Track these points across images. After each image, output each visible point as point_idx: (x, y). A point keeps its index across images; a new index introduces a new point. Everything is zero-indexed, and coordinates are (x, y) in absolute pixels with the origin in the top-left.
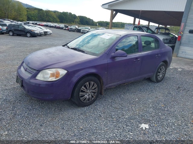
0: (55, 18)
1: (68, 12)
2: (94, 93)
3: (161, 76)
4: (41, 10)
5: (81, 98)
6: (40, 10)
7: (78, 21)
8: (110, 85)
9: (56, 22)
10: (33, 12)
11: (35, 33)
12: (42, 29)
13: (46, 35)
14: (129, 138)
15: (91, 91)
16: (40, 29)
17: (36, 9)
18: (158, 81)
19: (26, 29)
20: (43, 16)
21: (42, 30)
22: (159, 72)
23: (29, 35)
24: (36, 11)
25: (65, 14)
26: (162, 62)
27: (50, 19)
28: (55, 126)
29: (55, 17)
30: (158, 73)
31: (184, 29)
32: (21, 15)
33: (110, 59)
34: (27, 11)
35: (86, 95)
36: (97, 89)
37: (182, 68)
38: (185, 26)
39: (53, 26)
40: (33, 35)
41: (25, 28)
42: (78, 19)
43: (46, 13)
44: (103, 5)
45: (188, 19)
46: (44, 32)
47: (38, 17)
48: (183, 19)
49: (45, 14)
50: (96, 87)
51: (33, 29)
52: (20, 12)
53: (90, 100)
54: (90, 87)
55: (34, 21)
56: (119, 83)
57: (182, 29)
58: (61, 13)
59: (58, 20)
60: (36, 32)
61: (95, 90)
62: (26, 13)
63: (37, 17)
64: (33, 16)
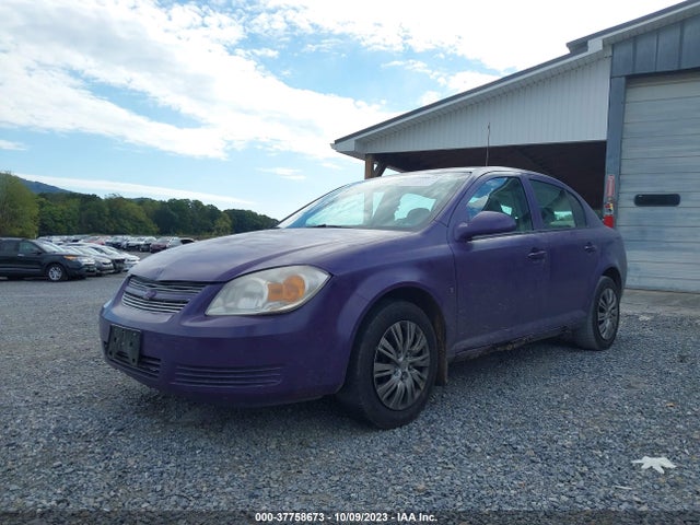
0: (140, 222)
1: (187, 201)
2: (420, 369)
3: (608, 323)
4: (94, 197)
5: (380, 389)
6: (89, 200)
7: (228, 225)
8: (467, 342)
9: (147, 233)
10: (61, 207)
11: (79, 266)
12: (102, 251)
13: (119, 272)
14: (630, 502)
15: (410, 360)
16: (98, 253)
17: (73, 196)
18: (603, 345)
19: (45, 252)
20: (100, 218)
21: (103, 254)
22: (602, 311)
23: (55, 274)
24: (75, 204)
25: (177, 206)
26: (604, 275)
27: (122, 226)
28: (310, 491)
29: (142, 216)
30: (600, 314)
31: (618, 194)
32: (16, 218)
33: (457, 241)
34: (42, 205)
35: (394, 377)
36: (428, 354)
37: (652, 314)
38: (618, 183)
39: (139, 245)
40: (74, 272)
41: (41, 252)
42: (225, 219)
43: (110, 208)
44: (337, 142)
45: (624, 163)
46: (113, 261)
47: (80, 222)
48: (609, 163)
49: (107, 210)
50: (424, 347)
51: (71, 252)
52: (15, 207)
53: (410, 402)
54: (405, 341)
55: (67, 234)
56: (492, 337)
57: (610, 194)
58: (162, 203)
59: (155, 228)
60: (85, 261)
61: (421, 358)
62: (36, 211)
63: (76, 222)
64: (60, 221)
